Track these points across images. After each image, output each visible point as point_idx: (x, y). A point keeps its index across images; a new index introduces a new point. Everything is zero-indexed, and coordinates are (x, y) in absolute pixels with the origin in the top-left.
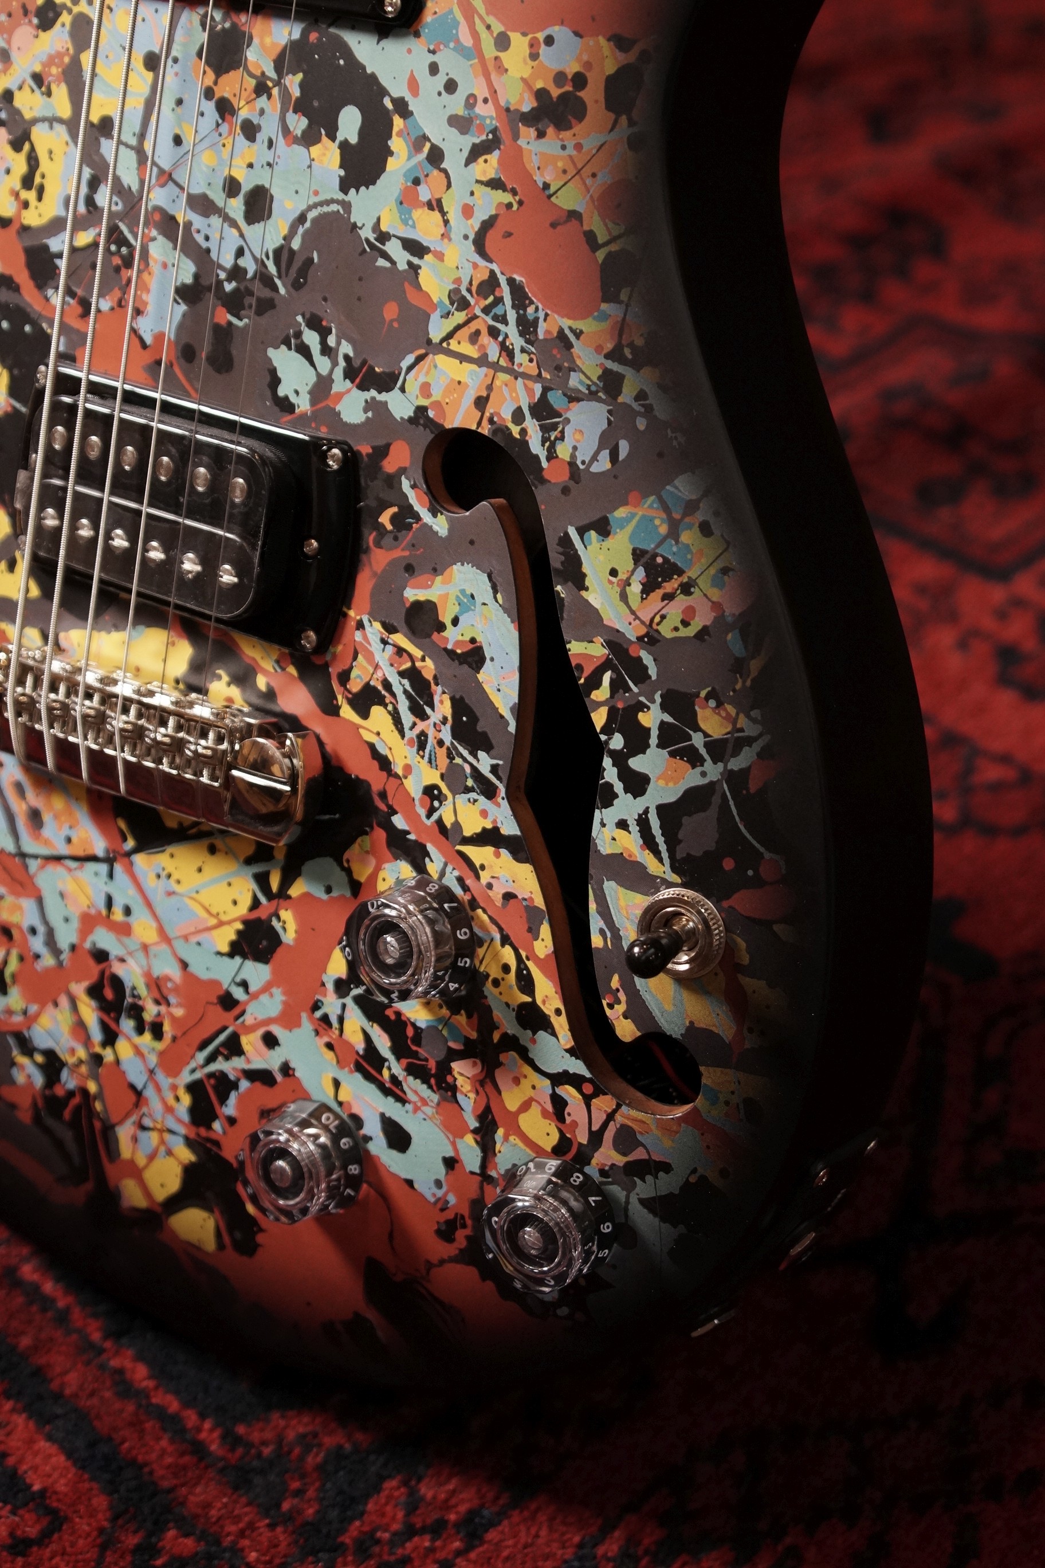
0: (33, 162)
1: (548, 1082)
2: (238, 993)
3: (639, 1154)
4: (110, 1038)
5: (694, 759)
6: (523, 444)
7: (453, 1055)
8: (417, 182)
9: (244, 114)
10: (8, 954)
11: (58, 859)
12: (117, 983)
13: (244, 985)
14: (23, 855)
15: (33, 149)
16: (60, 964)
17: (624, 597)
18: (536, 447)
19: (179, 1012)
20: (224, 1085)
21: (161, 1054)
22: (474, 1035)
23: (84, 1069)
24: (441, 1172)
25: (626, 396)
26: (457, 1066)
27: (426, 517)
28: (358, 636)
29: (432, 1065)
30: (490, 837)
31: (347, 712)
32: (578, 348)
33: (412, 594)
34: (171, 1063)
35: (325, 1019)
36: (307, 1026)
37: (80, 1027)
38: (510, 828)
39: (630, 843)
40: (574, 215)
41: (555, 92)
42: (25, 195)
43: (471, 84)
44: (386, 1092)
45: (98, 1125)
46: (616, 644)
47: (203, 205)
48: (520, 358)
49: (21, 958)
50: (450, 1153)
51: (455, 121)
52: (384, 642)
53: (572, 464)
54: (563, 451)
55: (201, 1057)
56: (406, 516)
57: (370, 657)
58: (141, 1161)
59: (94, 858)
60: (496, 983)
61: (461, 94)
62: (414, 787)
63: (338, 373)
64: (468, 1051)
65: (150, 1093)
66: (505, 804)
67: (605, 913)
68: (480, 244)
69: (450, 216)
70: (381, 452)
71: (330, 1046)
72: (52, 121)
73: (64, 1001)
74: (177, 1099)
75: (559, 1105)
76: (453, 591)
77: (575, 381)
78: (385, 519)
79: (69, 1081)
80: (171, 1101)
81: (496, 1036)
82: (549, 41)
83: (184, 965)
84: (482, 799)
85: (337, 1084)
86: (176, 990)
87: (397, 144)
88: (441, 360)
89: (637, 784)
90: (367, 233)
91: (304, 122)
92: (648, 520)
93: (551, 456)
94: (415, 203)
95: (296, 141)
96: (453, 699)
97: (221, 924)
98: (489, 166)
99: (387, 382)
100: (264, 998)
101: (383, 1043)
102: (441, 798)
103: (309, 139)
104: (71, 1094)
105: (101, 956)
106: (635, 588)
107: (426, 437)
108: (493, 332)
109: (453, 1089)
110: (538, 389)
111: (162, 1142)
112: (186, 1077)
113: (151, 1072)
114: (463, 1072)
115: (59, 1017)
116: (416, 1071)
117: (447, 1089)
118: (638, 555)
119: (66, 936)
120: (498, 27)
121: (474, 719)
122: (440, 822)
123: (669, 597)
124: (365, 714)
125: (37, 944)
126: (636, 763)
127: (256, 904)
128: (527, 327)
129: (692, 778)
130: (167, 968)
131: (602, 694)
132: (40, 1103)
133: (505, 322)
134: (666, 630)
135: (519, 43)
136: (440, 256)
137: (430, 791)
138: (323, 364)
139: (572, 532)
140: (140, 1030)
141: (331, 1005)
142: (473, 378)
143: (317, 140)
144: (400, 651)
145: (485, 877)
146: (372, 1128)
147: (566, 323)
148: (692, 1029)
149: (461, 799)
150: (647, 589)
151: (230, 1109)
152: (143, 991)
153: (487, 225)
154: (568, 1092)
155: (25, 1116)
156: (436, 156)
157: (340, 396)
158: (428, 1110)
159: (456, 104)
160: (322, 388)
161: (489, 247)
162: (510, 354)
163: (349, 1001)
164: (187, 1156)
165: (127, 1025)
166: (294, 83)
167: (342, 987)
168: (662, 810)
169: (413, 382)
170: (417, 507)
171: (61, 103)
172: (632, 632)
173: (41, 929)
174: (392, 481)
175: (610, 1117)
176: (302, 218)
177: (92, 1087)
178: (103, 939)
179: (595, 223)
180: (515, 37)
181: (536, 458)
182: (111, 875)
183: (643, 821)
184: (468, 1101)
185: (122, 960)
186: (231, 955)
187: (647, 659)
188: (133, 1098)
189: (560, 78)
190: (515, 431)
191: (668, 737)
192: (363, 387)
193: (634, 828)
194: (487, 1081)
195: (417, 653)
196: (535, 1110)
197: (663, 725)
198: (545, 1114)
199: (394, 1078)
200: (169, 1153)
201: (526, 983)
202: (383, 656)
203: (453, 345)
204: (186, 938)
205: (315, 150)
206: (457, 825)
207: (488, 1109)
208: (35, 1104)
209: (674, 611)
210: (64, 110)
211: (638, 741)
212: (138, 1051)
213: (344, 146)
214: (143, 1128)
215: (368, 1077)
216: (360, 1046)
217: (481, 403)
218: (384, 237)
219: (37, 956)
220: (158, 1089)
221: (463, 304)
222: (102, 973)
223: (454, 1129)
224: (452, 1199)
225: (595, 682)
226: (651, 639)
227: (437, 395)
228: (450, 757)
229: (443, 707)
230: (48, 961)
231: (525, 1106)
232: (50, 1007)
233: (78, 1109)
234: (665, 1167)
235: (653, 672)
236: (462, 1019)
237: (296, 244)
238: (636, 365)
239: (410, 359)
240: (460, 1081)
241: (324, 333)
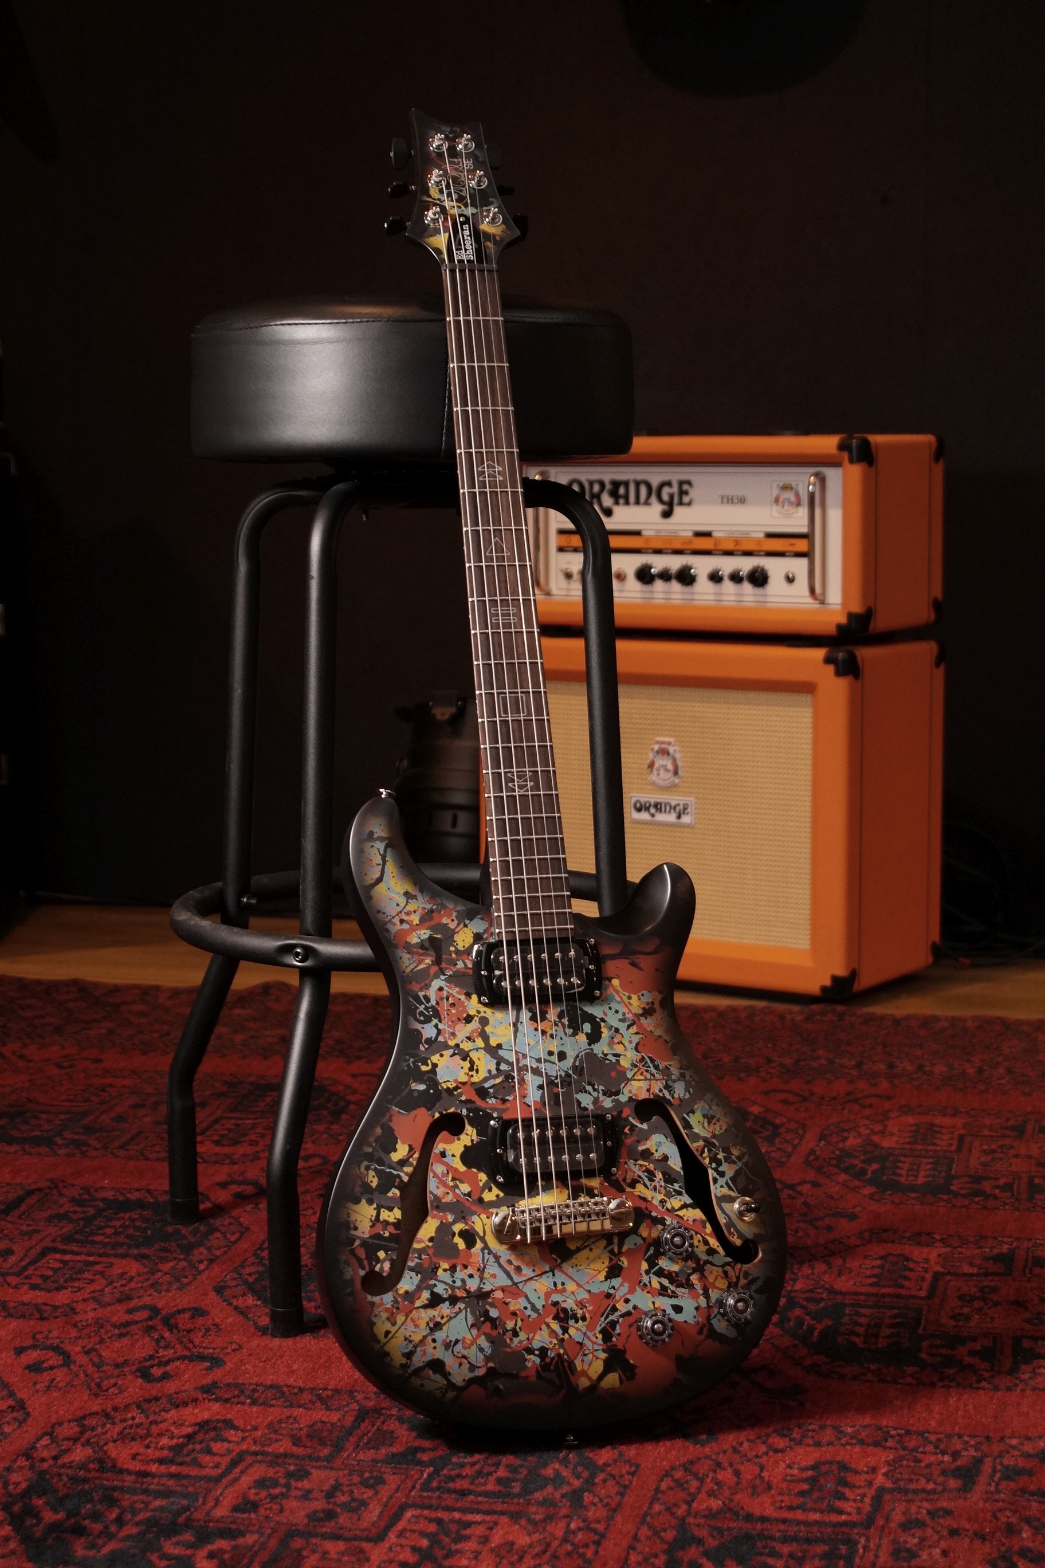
0: (472, 1063)
1: (720, 1269)
2: (612, 1291)
3: (750, 1277)
4: (565, 1330)
5: (734, 1163)
6: (664, 1097)
7: (690, 1275)
8: (613, 1038)
9: (550, 1032)
10: (516, 1321)
11: (531, 1279)
12: (565, 1310)
13: (613, 1287)
14: (516, 1284)
15: (471, 1059)
16: (539, 1314)
17: (704, 1127)
18: (668, 1096)
19: (590, 1308)
20: (613, 1324)
21: (587, 1326)
22: (694, 1265)
23: (557, 1346)
24: (695, 1312)
25: (688, 1078)
26: (691, 1278)
27: (640, 1125)
28: (626, 1166)
29: (684, 1281)
30: (685, 1206)
31: (628, 1189)
32: (672, 1069)
33: (641, 1148)
34: (591, 1327)
35: (645, 1285)
36: (639, 1290)
37: (553, 1333)
38: (689, 1201)
39: (725, 1191)
40: (660, 1036)
41: (647, 1007)
42: (470, 1073)
43: (622, 1009)
44: (670, 1297)
45: (566, 1364)
46: (706, 1140)
47: (539, 1060)
48: (656, 1075)
49: (522, 1320)
50: (697, 1305)
51: (620, 1020)
52: (635, 1165)
53: (680, 1098)
54: (676, 1096)
55: (602, 1319)
56: (633, 1127)
57: (631, 1170)
58: (586, 1368)
59: (546, 1272)
60: (697, 1247)
61: (620, 1013)
62: (656, 1202)
63: (601, 1095)
64: (694, 1271)
65: (586, 1342)
66: (686, 1195)
67: (724, 1212)
68: (636, 1049)
69: (626, 1044)
70: (621, 1112)
71: (648, 1292)
72: (477, 1049)
73: (544, 1327)
74: (597, 1338)
75: (725, 1273)
76: (654, 1143)
77: (673, 1077)
78: (626, 1130)
79: (551, 1354)
80: (594, 1339)
81: (702, 1262)
82: (643, 995)
83: (589, 1292)
84: (679, 1197)
85: (654, 1303)
86: (588, 1301)
87: (603, 1030)
88: (633, 1082)
89: (722, 1174)
90: (600, 1055)
91: (572, 1030)
92: (703, 1107)
93: (673, 1098)
94: (614, 1043)
95: (570, 1036)
96: (662, 1173)
97: (600, 1272)
98: (634, 1029)
99: (618, 1093)
100: (622, 1288)
101: (665, 1282)
102: (665, 1202)
103: (574, 1034)
104: (553, 1359)
105: (556, 1304)
106: (706, 1124)
107: (634, 1104)
108: (647, 1071)
109: (692, 1285)
110: (664, 1082)
111: (594, 1356)
112: (599, 1328)
113: (585, 1334)
114: (694, 1278)
115: (543, 1333)
116: (680, 1285)
117: (689, 1285)
118: (704, 1116)
119: (539, 1305)
120: (627, 994)
121: (670, 1175)
122: (667, 1209)
123: (715, 1124)
124: (634, 1188)
125: (529, 1312)
126: (721, 1169)
127: (611, 1260)
128: (656, 1067)
129: (735, 1168)
130: (583, 1295)
131: (706, 1154)
132: (539, 1369)
133: (649, 1067)
134: (717, 1133)
135: (634, 997)
136: (625, 1056)
137: (662, 1202)
138: (595, 1094)
139: (685, 1115)
140: (577, 1322)
141: (645, 1279)
142: (644, 1085)
143: (577, 1034)
144: (641, 1166)
145: (685, 1219)
146: (670, 1311)
147: (666, 1063)
148: (755, 1235)
149: (672, 1200)
150: (709, 1123)
151: (618, 1330)
152: (575, 1307)
153: (637, 1044)
154: (728, 1268)
155: (533, 1378)
156: (617, 1030)
157: (603, 1101)
158: (686, 1295)
159: (620, 1016)
160: (596, 1101)
161: (639, 1050)
162: (654, 1075)
163: (651, 1275)
164: (603, 1356)
165: (572, 1322)
166: (566, 1021)
167: (647, 1272)
168: (731, 1179)
169: (626, 1091)
170: (636, 1124)
171: (479, 1042)
172: (708, 1136)
173: (529, 1306)
174: (626, 1119)
175: (740, 1270)
176: (578, 1056)
177: (562, 1351)
178: (555, 1297)
179: (666, 1037)
180: (633, 996)
181: (669, 1100)
182: (554, 1275)
183: (727, 1184)
184: (698, 1286)
185: (565, 1301)
186: (606, 1280)
187: (715, 1141)
188: (579, 1346)
189: (648, 1004)
190: (661, 1094)
191: (726, 1159)
192: (609, 1097)
193: (725, 1186)
194: (703, 1277)
195: (647, 1164)
196: (719, 1278)
197: (724, 1157)
198: (722, 1278)
199: (673, 1292)
200: (597, 1358)
201: (706, 1243)
202: (636, 1169)
203: (636, 1077)
204: (588, 1283)
205: (577, 1037)
206: (673, 1207)
207: (705, 1285)
208: (537, 1370)
209: (717, 1127)
210: (481, 1044)
211: (719, 1163)
212: (578, 1329)
213: (587, 1034)
214: (585, 1355)
215: (663, 1295)
216: (658, 1287)
217: (648, 1090)
218: (606, 1055)
219: (529, 1316)
220: (588, 1338)
221: (636, 1066)
222: (558, 1310)
223: (696, 1297)
224: (700, 1320)
225: (703, 1152)
226: (714, 1136)
227: (634, 1092)
228: (665, 1189)
229: (659, 1175)
230: (534, 1315)
231: (716, 1279)
232: (539, 1331)
233: (557, 1362)
234: (758, 1278)
235: (717, 1144)
236: (690, 1262)
237: (577, 1064)
238: (687, 1069)
239: (623, 1085)
240: (694, 1281)
241: (593, 1086)
